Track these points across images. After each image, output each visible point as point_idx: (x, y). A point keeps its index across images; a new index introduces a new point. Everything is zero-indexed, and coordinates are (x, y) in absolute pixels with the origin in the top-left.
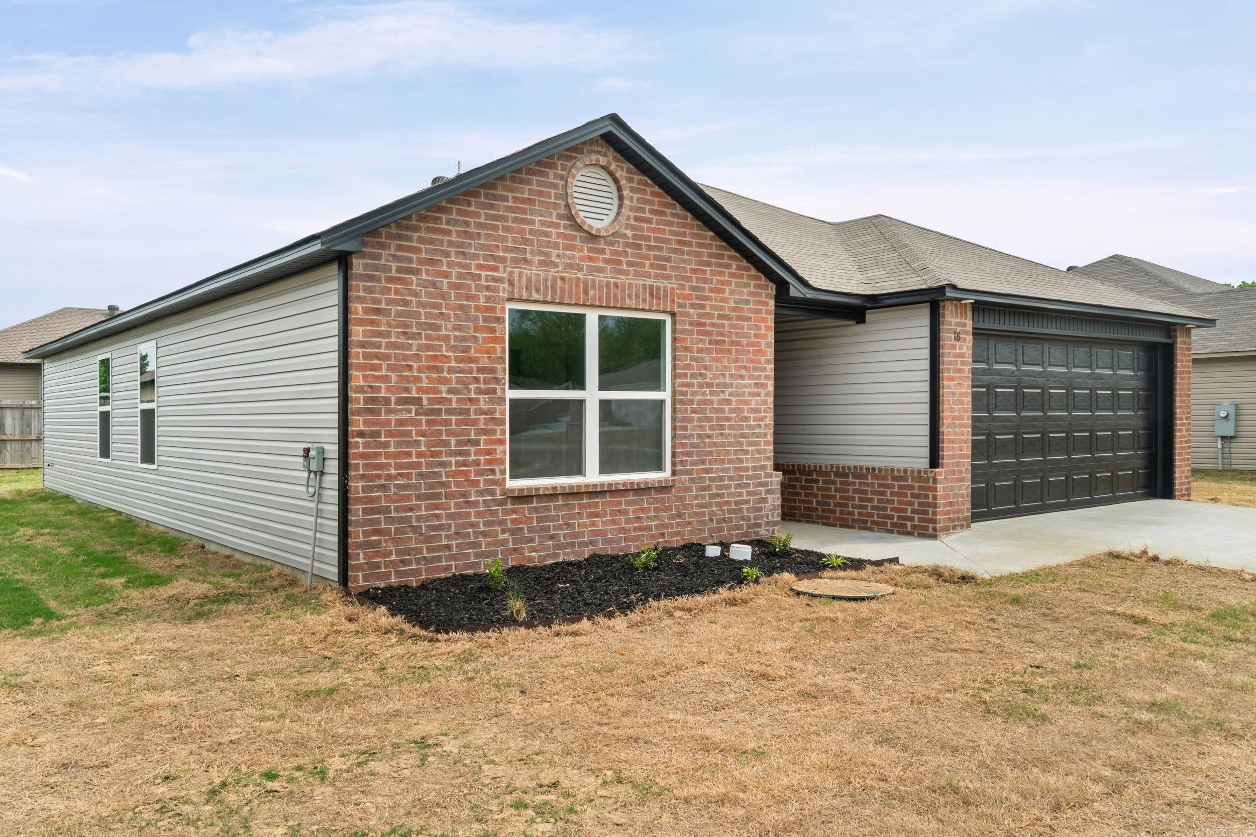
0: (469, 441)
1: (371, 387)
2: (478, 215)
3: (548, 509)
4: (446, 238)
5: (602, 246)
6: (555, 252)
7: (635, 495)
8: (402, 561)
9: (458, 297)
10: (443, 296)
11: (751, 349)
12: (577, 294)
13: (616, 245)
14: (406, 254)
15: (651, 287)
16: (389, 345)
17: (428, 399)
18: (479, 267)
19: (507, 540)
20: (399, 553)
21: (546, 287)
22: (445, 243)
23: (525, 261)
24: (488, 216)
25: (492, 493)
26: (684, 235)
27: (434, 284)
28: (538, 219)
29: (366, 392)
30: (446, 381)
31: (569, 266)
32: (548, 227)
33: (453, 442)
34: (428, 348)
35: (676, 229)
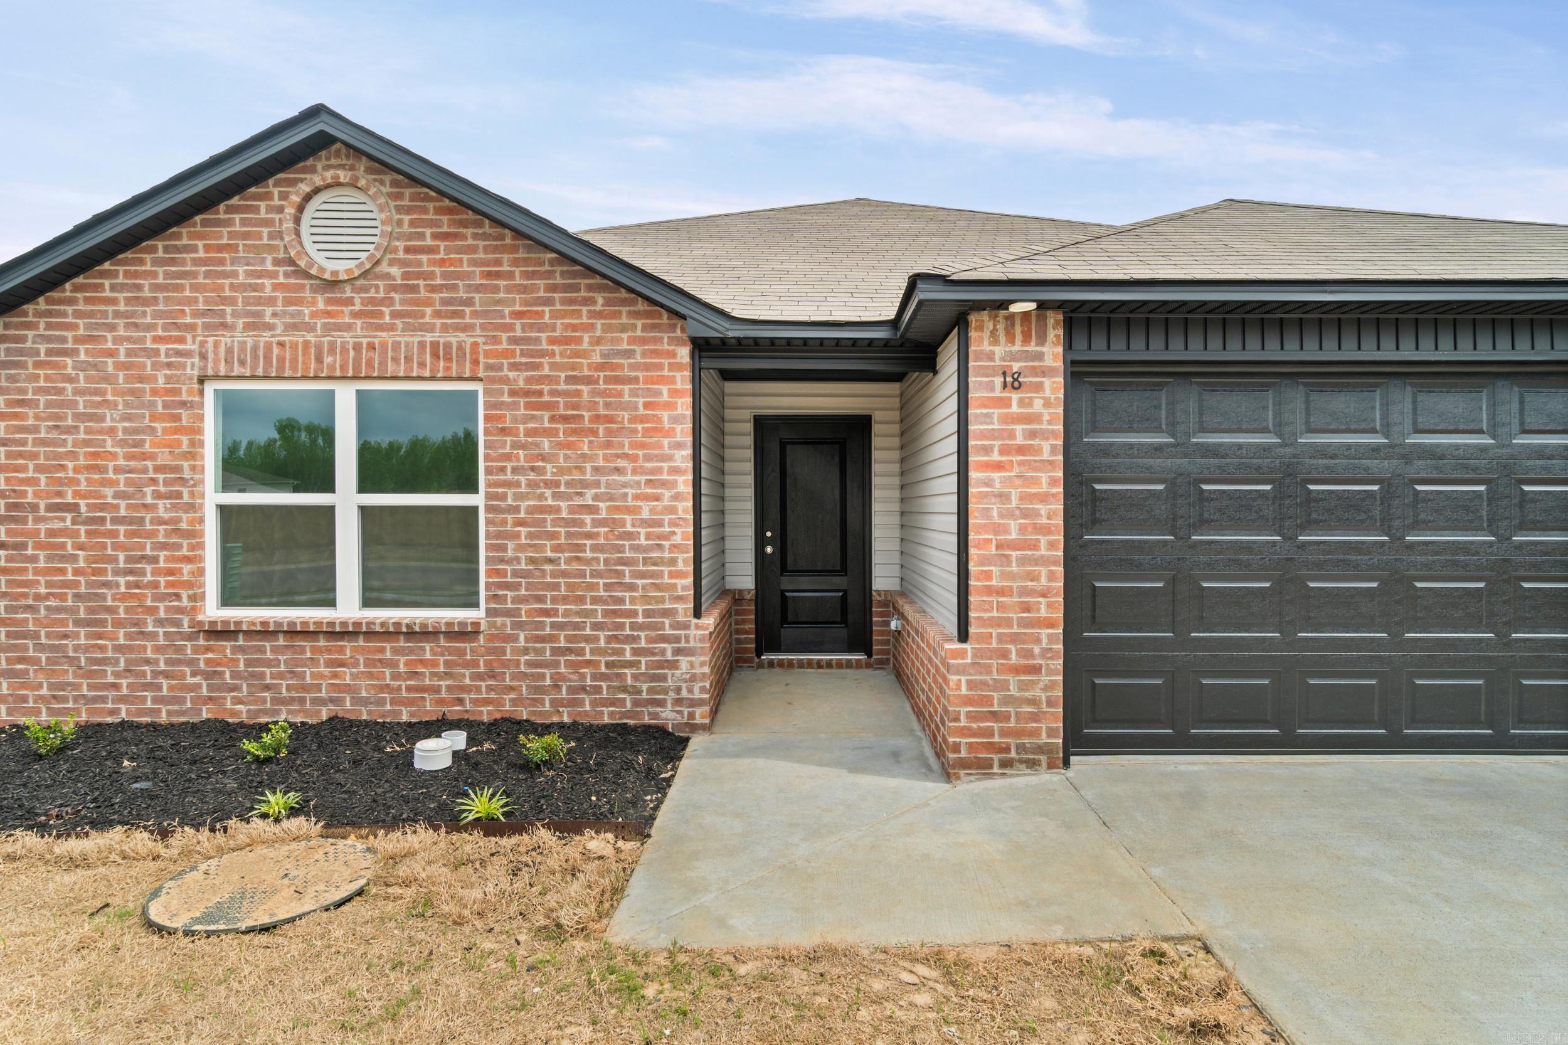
0: (143, 557)
1: (14, 491)
2: (154, 275)
3: (262, 650)
4: (111, 308)
5: (349, 294)
6: (269, 311)
7: (407, 641)
8: (54, 697)
9: (127, 379)
10: (107, 379)
11: (640, 427)
12: (304, 363)
13: (373, 290)
14: (57, 333)
15: (435, 345)
16: (36, 442)
17: (88, 505)
18: (157, 339)
19: (199, 686)
20: (51, 687)
21: (255, 357)
22: (110, 315)
23: (224, 326)
24: (167, 275)
25: (178, 623)
26: (498, 262)
27: (94, 366)
28: (241, 270)
29: (9, 497)
30: (112, 483)
31: (294, 327)
32: (259, 277)
33: (122, 558)
34: (87, 443)
35: (482, 256)
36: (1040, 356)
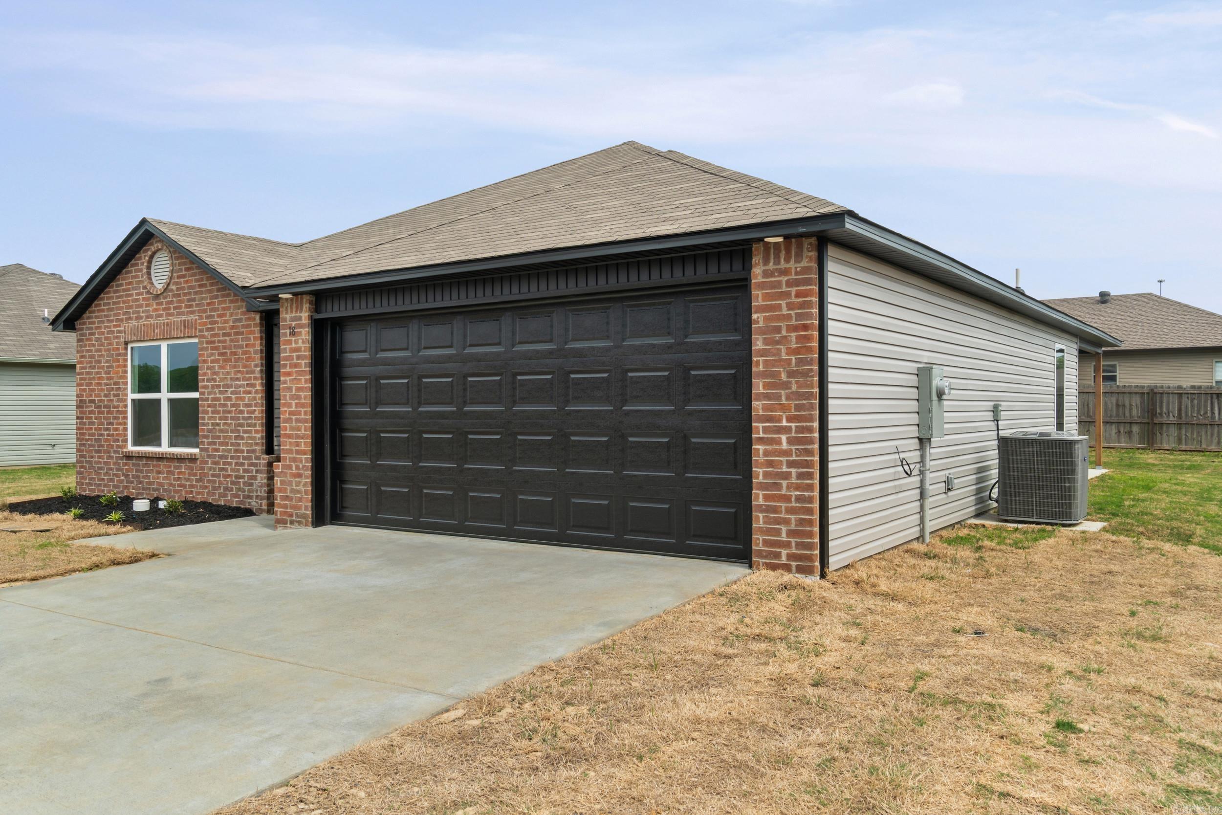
3: (140, 465)
4: (103, 314)
5: (162, 300)
6: (141, 310)
7: (179, 463)
8: (90, 484)
9: (107, 345)
10: (102, 345)
11: (245, 357)
12: (153, 333)
13: (168, 297)
14: (91, 326)
15: (185, 320)
17: (98, 400)
18: (114, 326)
20: (89, 479)
22: (103, 317)
23: (130, 318)
25: (119, 453)
27: (99, 339)
28: (134, 292)
30: (103, 390)
31: (147, 317)
32: (139, 295)
34: (98, 373)
36: (300, 318)
